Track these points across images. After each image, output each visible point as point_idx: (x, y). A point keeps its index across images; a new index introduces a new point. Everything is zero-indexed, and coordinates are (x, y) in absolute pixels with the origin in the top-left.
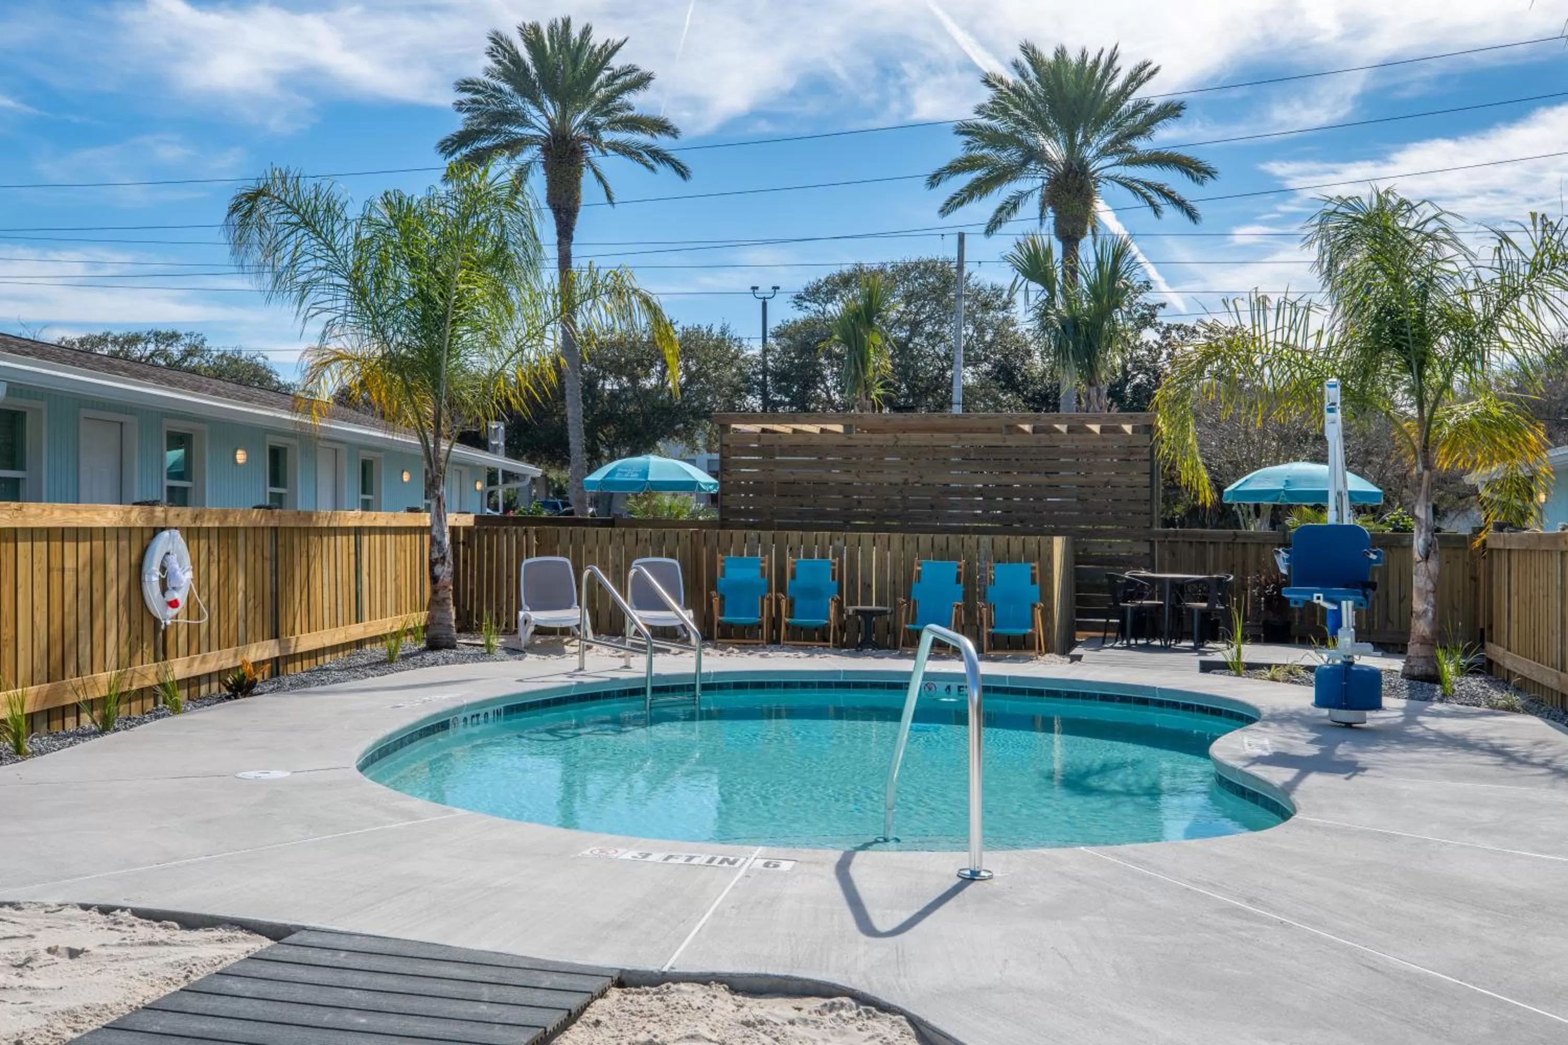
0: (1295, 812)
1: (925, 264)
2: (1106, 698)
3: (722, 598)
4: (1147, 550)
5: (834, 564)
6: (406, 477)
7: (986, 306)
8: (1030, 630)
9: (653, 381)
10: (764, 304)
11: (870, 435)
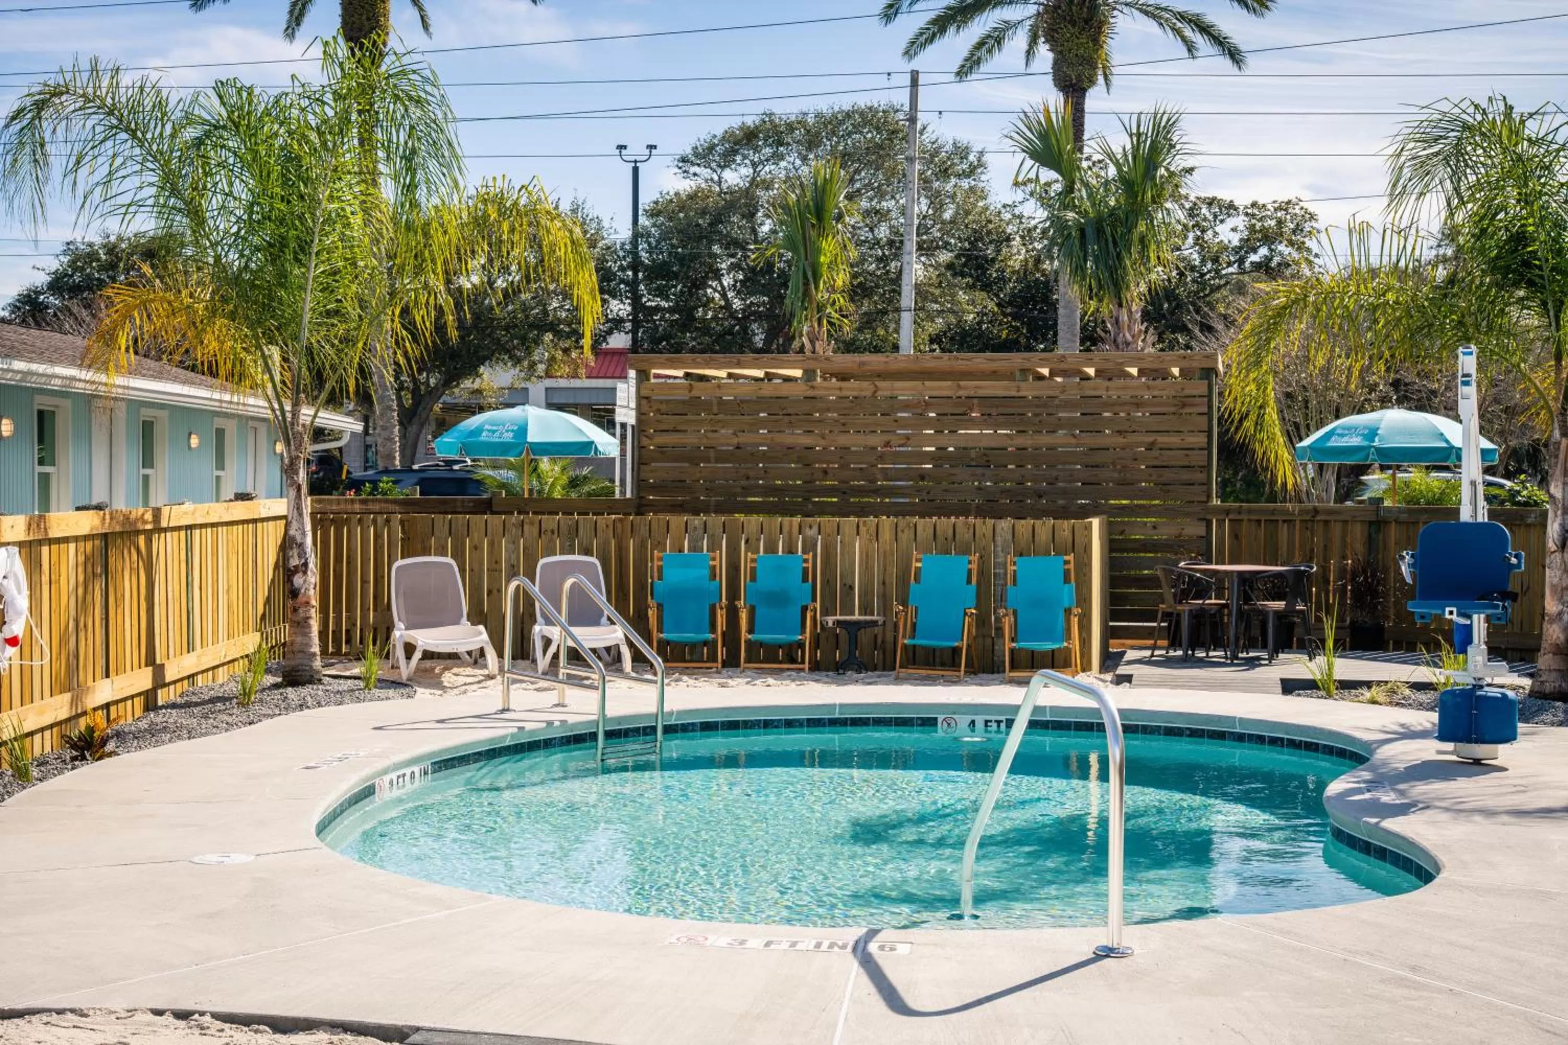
0: (1438, 871)
1: (862, 114)
2: (1171, 732)
3: (660, 606)
4: (1202, 531)
5: (806, 561)
6: (194, 441)
7: (944, 173)
8: (1065, 644)
9: (475, 279)
10: (636, 171)
11: (840, 384)
